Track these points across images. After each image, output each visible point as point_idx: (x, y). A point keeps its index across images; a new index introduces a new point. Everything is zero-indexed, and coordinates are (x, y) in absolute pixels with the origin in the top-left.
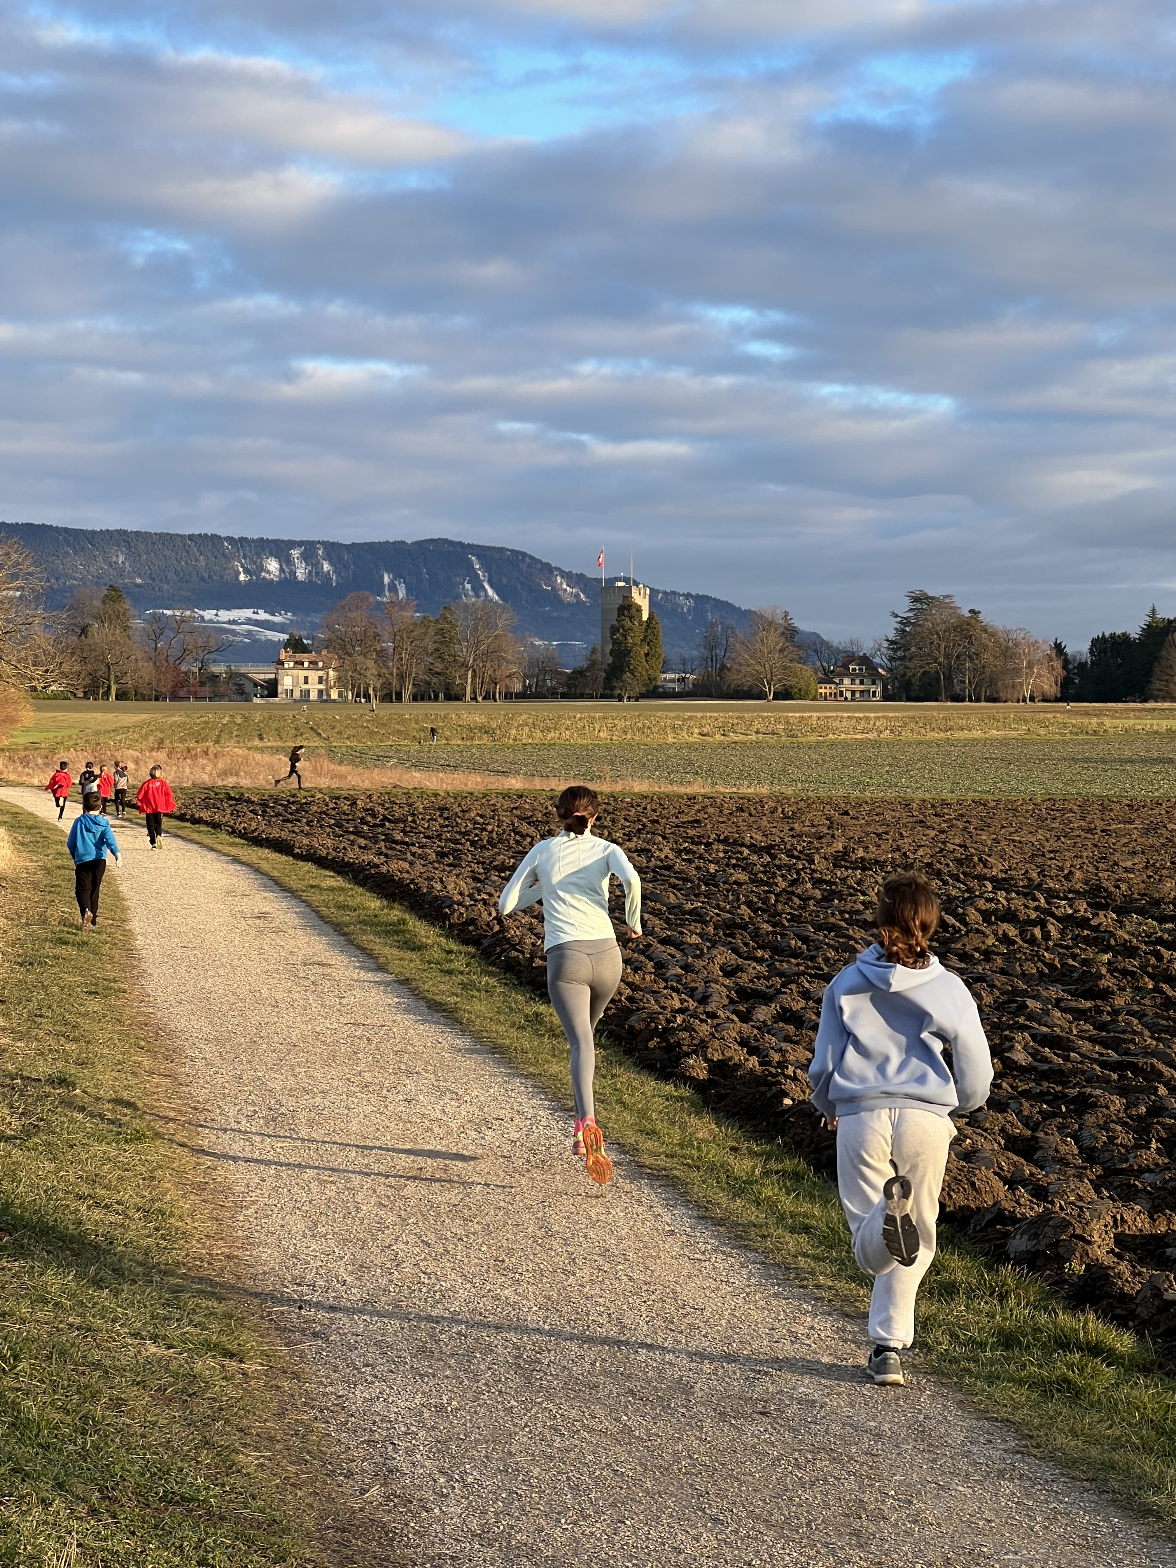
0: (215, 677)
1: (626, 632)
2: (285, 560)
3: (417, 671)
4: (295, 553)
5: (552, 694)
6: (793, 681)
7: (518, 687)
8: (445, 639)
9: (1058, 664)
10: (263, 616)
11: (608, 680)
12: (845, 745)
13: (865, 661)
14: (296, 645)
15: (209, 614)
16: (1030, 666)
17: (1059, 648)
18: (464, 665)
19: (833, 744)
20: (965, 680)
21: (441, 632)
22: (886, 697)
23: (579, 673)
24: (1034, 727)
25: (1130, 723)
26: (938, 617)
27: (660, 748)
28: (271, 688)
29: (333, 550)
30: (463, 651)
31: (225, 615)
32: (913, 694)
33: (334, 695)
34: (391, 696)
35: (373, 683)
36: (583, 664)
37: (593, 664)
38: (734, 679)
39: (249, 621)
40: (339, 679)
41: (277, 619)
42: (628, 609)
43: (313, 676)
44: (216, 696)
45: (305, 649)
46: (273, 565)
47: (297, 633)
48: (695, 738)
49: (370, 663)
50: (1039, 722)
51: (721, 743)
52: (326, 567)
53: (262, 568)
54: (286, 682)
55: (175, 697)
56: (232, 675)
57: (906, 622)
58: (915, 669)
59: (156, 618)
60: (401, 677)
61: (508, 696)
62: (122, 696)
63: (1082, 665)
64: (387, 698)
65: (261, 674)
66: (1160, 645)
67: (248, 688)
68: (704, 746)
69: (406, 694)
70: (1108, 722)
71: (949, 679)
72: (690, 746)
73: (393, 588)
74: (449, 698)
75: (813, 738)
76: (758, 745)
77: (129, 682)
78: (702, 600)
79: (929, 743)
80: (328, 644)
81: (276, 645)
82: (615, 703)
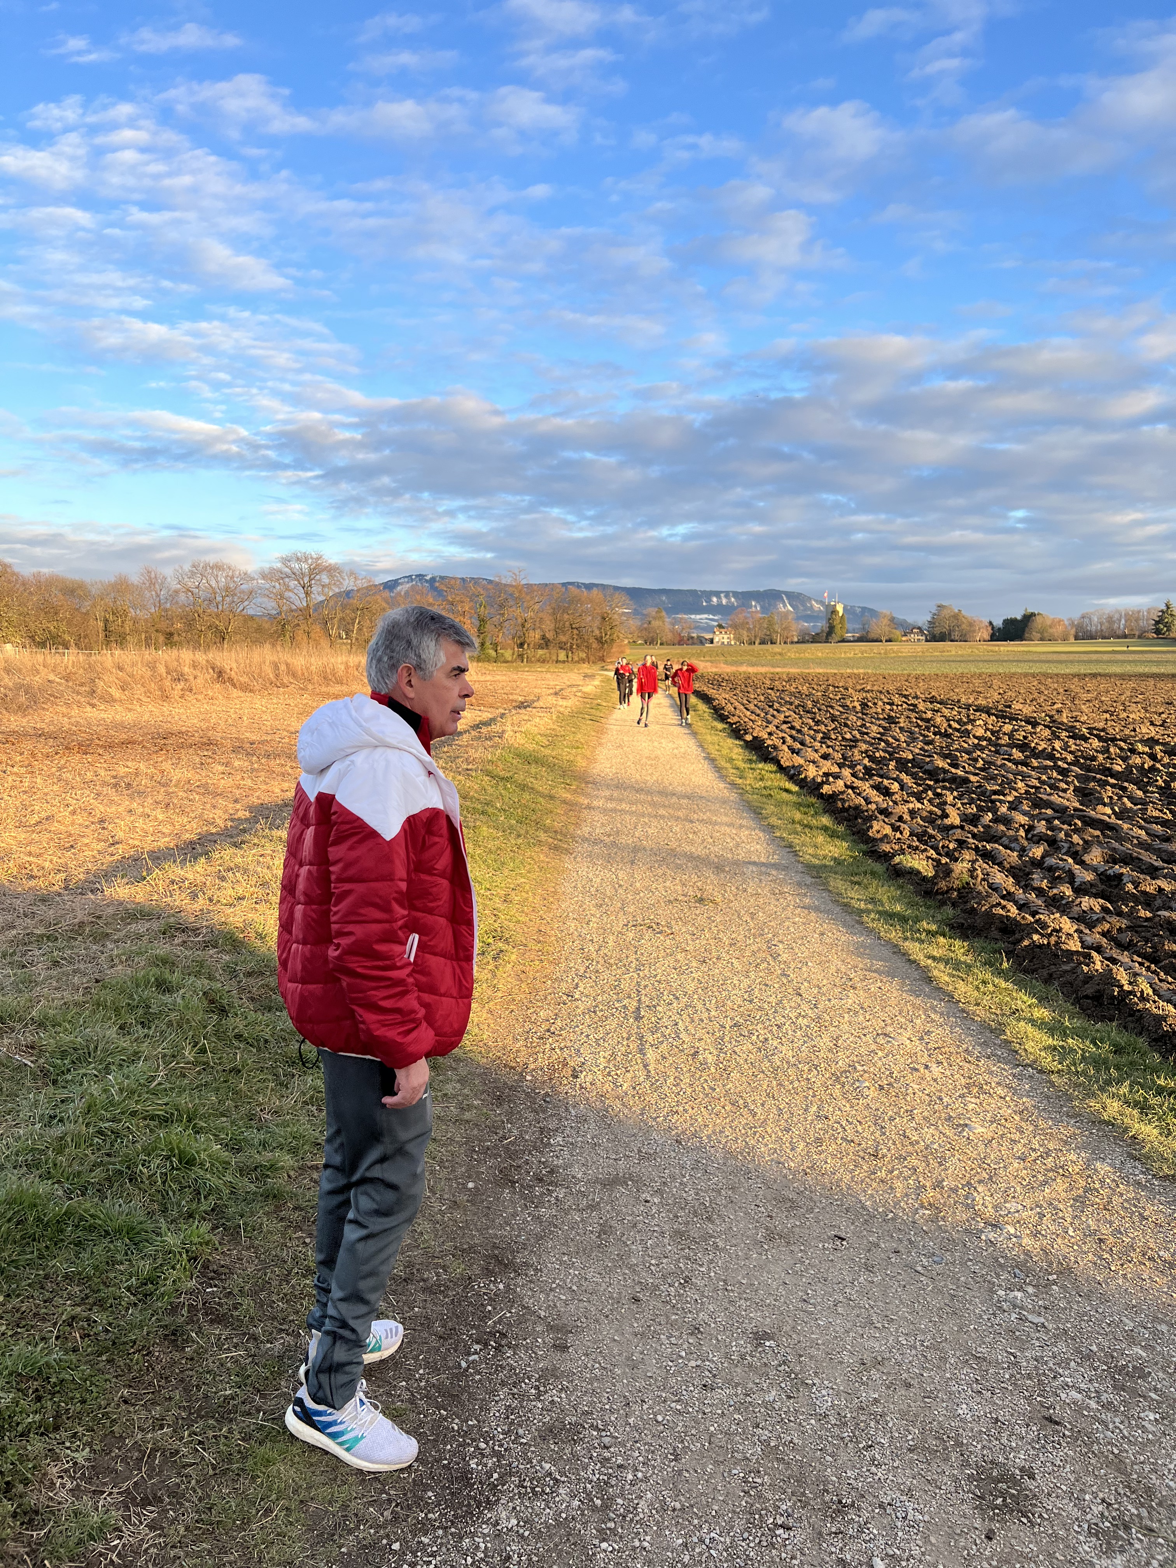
0: (692, 638)
1: (834, 620)
2: (719, 597)
3: (761, 634)
4: (722, 595)
5: (808, 641)
6: (892, 636)
7: (796, 640)
8: (771, 624)
9: (990, 629)
10: (711, 617)
11: (827, 637)
12: (904, 657)
13: (919, 628)
14: (720, 626)
15: (693, 616)
16: (979, 629)
17: (991, 623)
18: (777, 632)
19: (900, 657)
20: (956, 635)
21: (769, 621)
22: (927, 641)
23: (817, 634)
24: (974, 650)
25: (1009, 649)
26: (945, 613)
27: (839, 659)
28: (712, 641)
29: (736, 594)
30: (777, 627)
31: (698, 617)
32: (937, 639)
33: (733, 643)
34: (752, 643)
35: (746, 639)
36: (819, 631)
37: (822, 631)
38: (872, 635)
39: (707, 619)
40: (734, 638)
41: (716, 618)
42: (834, 612)
43: (726, 636)
44: (693, 644)
45: (723, 628)
46: (715, 599)
47: (721, 622)
48: (852, 655)
49: (745, 632)
50: (977, 649)
51: (860, 658)
52: (733, 599)
53: (711, 600)
54: (716, 640)
55: (679, 644)
56: (698, 637)
57: (935, 614)
58: (937, 631)
59: (674, 618)
60: (755, 637)
61: (792, 643)
62: (661, 644)
63: (999, 629)
64: (750, 644)
65: (708, 636)
66: (1028, 621)
67: (704, 641)
68: (853, 658)
69: (757, 643)
70: (1002, 648)
71: (950, 634)
72: (849, 658)
73: (755, 606)
74: (772, 643)
75: (893, 655)
76: (873, 658)
77: (664, 639)
78: (864, 609)
79: (935, 656)
80: (731, 626)
81: (714, 626)
82: (829, 644)
